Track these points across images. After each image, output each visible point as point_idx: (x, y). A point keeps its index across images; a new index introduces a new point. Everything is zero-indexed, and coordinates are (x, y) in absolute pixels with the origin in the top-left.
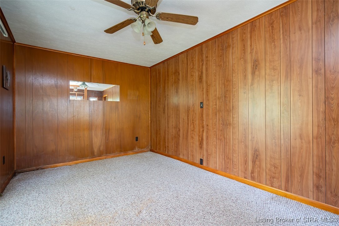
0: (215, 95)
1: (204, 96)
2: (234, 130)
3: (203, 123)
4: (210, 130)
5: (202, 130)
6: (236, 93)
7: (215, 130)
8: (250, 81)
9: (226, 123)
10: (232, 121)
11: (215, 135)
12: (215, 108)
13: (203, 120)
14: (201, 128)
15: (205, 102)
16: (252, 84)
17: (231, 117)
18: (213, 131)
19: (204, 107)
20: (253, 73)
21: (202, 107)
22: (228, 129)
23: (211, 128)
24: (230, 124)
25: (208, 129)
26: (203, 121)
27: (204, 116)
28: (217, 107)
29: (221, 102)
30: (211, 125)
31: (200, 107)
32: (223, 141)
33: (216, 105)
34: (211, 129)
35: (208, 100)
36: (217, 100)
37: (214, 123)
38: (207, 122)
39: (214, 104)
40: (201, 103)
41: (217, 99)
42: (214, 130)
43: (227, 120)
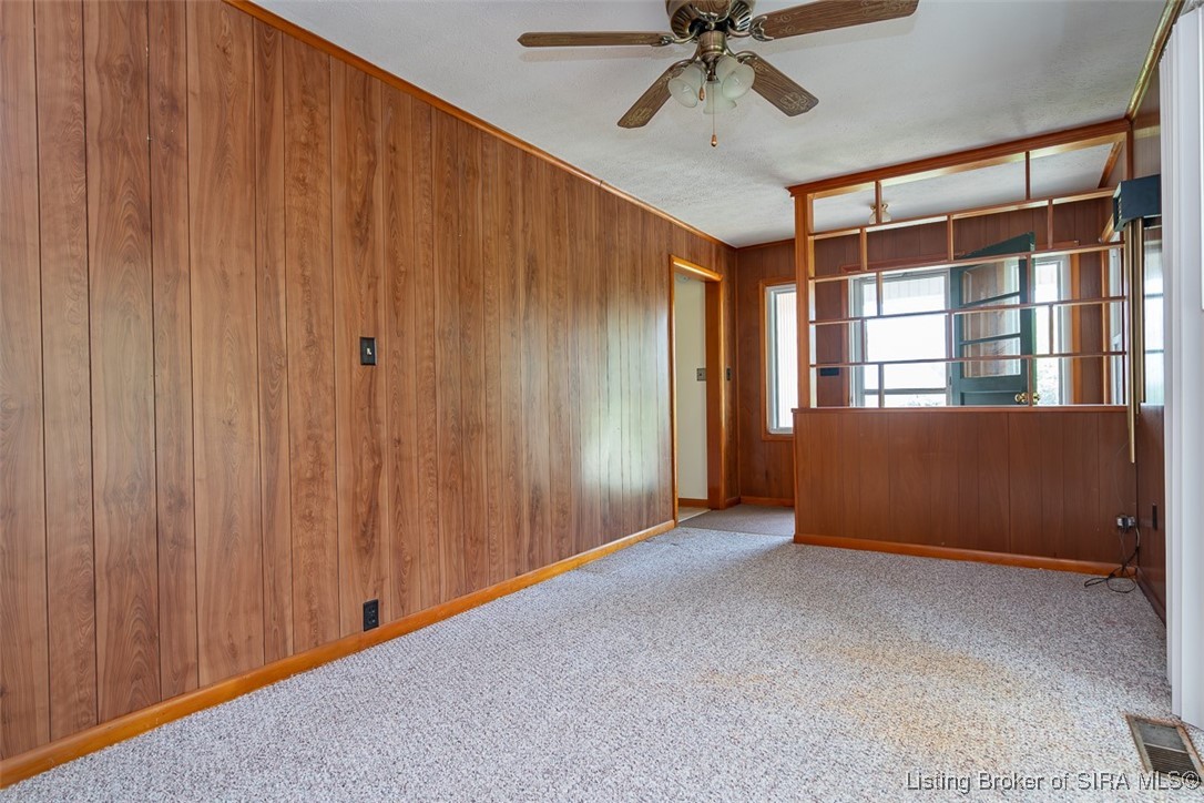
0: (431, 320)
1: (382, 313)
2: (490, 445)
3: (374, 433)
4: (411, 459)
5: (371, 465)
6: (493, 331)
7: (433, 454)
8: (522, 305)
9: (468, 425)
10: (483, 416)
11: (430, 475)
12: (429, 368)
13: (373, 421)
14: (365, 457)
15: (383, 342)
16: (526, 317)
17: (483, 405)
18: (421, 461)
19: (381, 361)
20: (528, 288)
21: (368, 362)
22: (474, 442)
23: (414, 448)
24: (479, 428)
25: (399, 457)
26: (378, 422)
27: (382, 401)
28: (438, 367)
29: (451, 352)
30: (414, 440)
31: (356, 359)
32: (459, 488)
33: (433, 358)
34: (415, 455)
35: (400, 334)
36: (437, 342)
37: (428, 429)
38: (396, 427)
39: (427, 352)
40: (368, 342)
41: (437, 338)
42: (428, 455)
43: (471, 413)
